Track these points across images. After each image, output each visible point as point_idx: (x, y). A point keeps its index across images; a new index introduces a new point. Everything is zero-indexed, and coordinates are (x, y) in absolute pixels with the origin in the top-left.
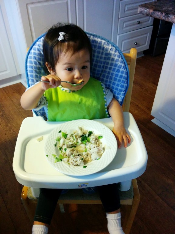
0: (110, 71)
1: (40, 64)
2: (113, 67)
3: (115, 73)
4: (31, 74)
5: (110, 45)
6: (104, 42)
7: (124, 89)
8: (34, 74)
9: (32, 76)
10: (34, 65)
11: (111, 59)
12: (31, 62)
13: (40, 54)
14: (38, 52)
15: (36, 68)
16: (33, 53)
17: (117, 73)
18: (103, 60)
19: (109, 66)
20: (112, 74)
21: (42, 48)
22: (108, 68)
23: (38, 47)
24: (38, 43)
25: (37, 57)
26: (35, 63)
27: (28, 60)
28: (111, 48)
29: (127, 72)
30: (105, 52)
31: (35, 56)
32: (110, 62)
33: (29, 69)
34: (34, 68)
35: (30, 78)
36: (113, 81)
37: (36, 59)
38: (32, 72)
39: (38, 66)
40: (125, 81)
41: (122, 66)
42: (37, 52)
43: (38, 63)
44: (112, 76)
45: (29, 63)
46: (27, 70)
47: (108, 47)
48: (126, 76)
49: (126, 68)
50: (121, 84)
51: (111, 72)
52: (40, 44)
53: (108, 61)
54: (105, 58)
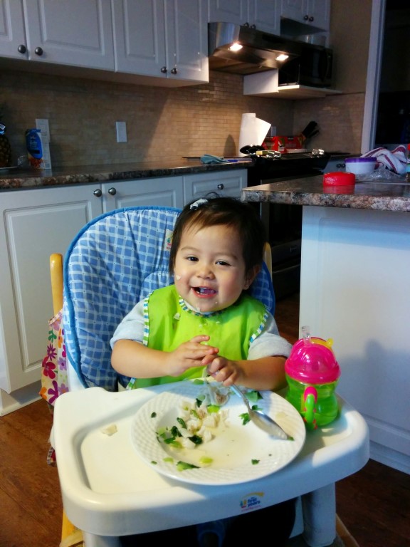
4: (80, 290)
8: (84, 291)
9: (80, 295)
10: (84, 273)
14: (92, 248)
15: (88, 279)
16: (80, 251)
21: (98, 240)
23: (92, 240)
24: (88, 232)
25: (89, 257)
26: (87, 269)
27: (71, 264)
31: (86, 255)
33: (72, 282)
34: (84, 279)
35: (75, 300)
37: (87, 261)
38: (82, 288)
39: (92, 274)
42: (89, 248)
43: (91, 269)
45: (74, 270)
46: (68, 285)
52: (95, 235)
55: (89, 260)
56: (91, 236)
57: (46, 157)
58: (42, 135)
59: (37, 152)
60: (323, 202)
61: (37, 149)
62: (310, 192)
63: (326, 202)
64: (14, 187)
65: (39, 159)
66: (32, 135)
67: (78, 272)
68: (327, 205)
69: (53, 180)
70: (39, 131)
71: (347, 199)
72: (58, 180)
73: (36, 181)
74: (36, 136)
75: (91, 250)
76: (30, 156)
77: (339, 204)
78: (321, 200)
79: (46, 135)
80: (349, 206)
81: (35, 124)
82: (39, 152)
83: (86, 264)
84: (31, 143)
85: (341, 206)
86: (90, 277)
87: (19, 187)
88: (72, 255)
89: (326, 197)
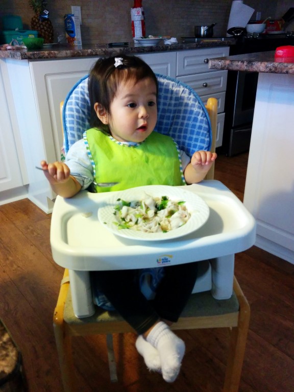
0: (183, 121)
1: (84, 113)
2: (187, 115)
3: (191, 123)
4: (72, 125)
5: (182, 86)
6: (173, 84)
7: (205, 146)
8: (75, 126)
9: (72, 129)
10: (75, 114)
11: (184, 104)
12: (71, 110)
13: (84, 100)
15: (79, 118)
16: (74, 98)
17: (194, 123)
18: (172, 108)
19: (182, 115)
20: (187, 125)
21: (87, 91)
22: (181, 118)
23: (82, 90)
24: (80, 85)
25: (80, 102)
26: (78, 111)
27: (68, 107)
28: (183, 91)
29: (208, 122)
30: (174, 96)
31: (77, 101)
32: (183, 108)
33: (68, 119)
34: (75, 117)
35: (69, 131)
36: (188, 135)
37: (78, 106)
38: (73, 123)
39: (81, 115)
40: (206, 134)
41: (199, 113)
42: (80, 96)
43: (81, 111)
44: (187, 128)
45: (69, 111)
46: (65, 121)
47: (178, 89)
48: (207, 126)
49: (206, 116)
50: (200, 138)
51: (186, 122)
52: (84, 86)
53: (179, 108)
54: (175, 105)
55: (80, 105)
56: (82, 88)
57: (78, 36)
58: (75, 18)
59: (72, 32)
60: (268, 69)
61: (72, 30)
62: (259, 61)
63: (270, 69)
64: (51, 57)
65: (73, 37)
66: (68, 18)
67: (72, 113)
68: (271, 71)
69: (79, 53)
70: (73, 15)
71: (287, 67)
72: (83, 53)
73: (66, 53)
74: (71, 19)
75: (81, 98)
76: (67, 35)
77: (280, 70)
78: (267, 67)
79: (78, 19)
80: (287, 72)
81: (71, 9)
82: (73, 32)
83: (78, 107)
84: (68, 25)
85: (281, 73)
86: (80, 117)
87: (55, 58)
88: (69, 101)
89: (270, 65)
